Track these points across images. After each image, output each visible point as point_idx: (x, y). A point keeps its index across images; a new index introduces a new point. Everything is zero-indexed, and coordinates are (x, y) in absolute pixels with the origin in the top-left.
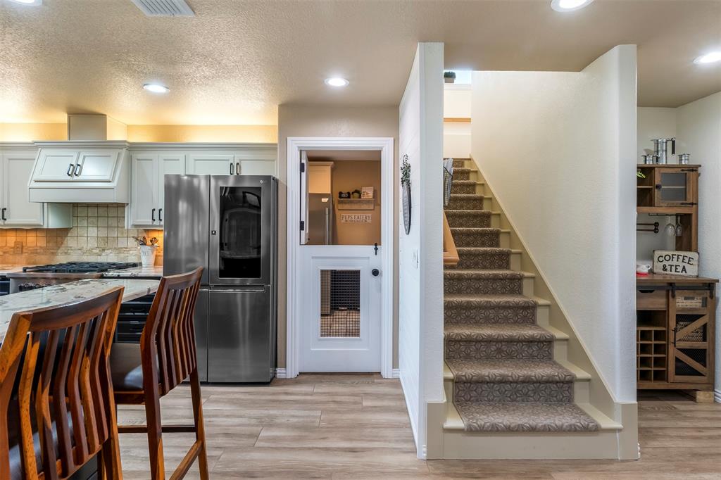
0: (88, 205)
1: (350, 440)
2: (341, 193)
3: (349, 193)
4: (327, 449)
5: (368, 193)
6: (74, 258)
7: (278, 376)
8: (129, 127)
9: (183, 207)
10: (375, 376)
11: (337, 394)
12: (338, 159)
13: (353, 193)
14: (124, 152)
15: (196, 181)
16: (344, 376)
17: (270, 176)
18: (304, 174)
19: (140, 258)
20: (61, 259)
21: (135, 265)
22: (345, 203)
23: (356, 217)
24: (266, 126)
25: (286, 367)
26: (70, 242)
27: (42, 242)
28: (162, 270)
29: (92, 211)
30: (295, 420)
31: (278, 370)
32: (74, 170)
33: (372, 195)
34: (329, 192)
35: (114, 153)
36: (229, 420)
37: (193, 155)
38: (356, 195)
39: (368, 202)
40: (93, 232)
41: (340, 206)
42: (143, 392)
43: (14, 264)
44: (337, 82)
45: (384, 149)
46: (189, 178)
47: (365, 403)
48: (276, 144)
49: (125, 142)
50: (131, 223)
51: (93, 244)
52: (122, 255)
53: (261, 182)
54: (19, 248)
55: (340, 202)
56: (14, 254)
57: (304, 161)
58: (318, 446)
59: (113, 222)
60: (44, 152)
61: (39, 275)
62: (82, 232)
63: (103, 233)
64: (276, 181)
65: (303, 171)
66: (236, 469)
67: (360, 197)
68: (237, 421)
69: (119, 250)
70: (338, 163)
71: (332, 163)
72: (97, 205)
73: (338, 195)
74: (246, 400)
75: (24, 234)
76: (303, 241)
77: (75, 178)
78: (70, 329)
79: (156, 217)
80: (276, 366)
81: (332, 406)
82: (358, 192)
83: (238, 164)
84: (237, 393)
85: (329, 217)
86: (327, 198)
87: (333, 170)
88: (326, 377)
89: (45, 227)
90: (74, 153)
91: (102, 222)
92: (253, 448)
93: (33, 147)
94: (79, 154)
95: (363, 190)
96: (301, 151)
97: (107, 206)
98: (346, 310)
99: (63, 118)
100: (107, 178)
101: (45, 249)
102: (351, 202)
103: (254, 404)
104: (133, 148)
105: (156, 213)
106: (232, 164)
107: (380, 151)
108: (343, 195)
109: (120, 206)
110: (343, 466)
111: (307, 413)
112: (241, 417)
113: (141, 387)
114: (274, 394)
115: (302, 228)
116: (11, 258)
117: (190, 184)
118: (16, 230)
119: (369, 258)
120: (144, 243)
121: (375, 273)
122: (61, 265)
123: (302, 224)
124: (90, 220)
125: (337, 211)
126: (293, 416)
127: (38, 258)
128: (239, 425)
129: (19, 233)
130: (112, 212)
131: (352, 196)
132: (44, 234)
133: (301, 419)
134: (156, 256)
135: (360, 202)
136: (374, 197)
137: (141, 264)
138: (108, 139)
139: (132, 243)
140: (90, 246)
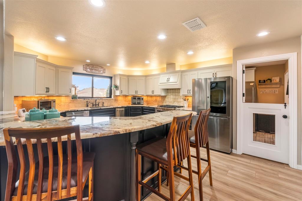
0: (171, 89)
1: (274, 189)
2: (260, 81)
3: (264, 81)
4: (261, 188)
5: (276, 79)
6: (167, 104)
7: (233, 152)
8: (181, 66)
9: (196, 89)
10: (285, 165)
11: (263, 167)
12: (258, 66)
13: (267, 80)
14: (180, 73)
15: (200, 80)
16: (266, 160)
17: (230, 77)
18: (244, 74)
19: (184, 105)
20: (165, 104)
21: (182, 107)
22: (262, 85)
23: (269, 91)
24: (226, 58)
25: (236, 149)
26: (166, 99)
27: (160, 99)
28: (192, 109)
29: (172, 91)
30: (244, 171)
31: (233, 150)
32: (168, 80)
33: (278, 80)
34: (254, 81)
35: (177, 74)
36: (215, 162)
37: (200, 72)
38: (269, 81)
39: (276, 84)
40: (172, 97)
41: (259, 87)
42: (195, 144)
43: (155, 105)
44: (263, 34)
45: (290, 59)
46: (198, 80)
47: (280, 176)
48: (232, 64)
49: (180, 70)
50: (182, 94)
51: (172, 100)
52: (179, 103)
53: (226, 79)
54: (156, 101)
55: (259, 85)
56: (155, 102)
57: (244, 69)
58: (256, 185)
59: (177, 94)
60: (162, 76)
61: (161, 108)
62: (169, 96)
63: (174, 97)
64: (232, 78)
65: (244, 73)
66: (221, 180)
67: (271, 82)
68: (219, 164)
69: (178, 102)
70: (258, 68)
71: (255, 68)
72: (173, 89)
73: (259, 82)
74: (221, 157)
75: (157, 97)
76: (244, 101)
77: (169, 82)
78: (183, 122)
79: (189, 92)
80: (232, 148)
81: (261, 171)
82: (270, 80)
83: (216, 73)
84: (217, 154)
85: (254, 92)
86: (253, 83)
87: (255, 71)
88: (256, 158)
89: (161, 95)
90: (168, 75)
91: (174, 94)
92: (226, 175)
93: (159, 75)
94: (169, 75)
95: (273, 79)
96: (243, 65)
97: (175, 89)
98: (264, 132)
99: (165, 66)
100: (176, 81)
101: (161, 101)
102: (266, 84)
103: (224, 159)
104: (182, 72)
105: (189, 91)
106: (213, 73)
107: (288, 60)
108: (261, 82)
109: (179, 89)
110: (270, 198)
111: (248, 170)
112: (220, 163)
113: (195, 143)
114: (232, 158)
115: (243, 96)
116: (154, 103)
117: (198, 81)
118: (155, 96)
119: (280, 110)
120: (185, 100)
121: (285, 117)
122: (165, 105)
123: (243, 94)
124: (171, 93)
125: (258, 88)
126: (242, 169)
127: (159, 103)
128: (219, 165)
129: (156, 97)
130: (176, 91)
131: (266, 82)
132: (161, 97)
133: (246, 172)
134: (188, 104)
135: (271, 84)
136: (280, 81)
137: (184, 106)
138: (176, 70)
139: (182, 100)
140: (171, 101)
